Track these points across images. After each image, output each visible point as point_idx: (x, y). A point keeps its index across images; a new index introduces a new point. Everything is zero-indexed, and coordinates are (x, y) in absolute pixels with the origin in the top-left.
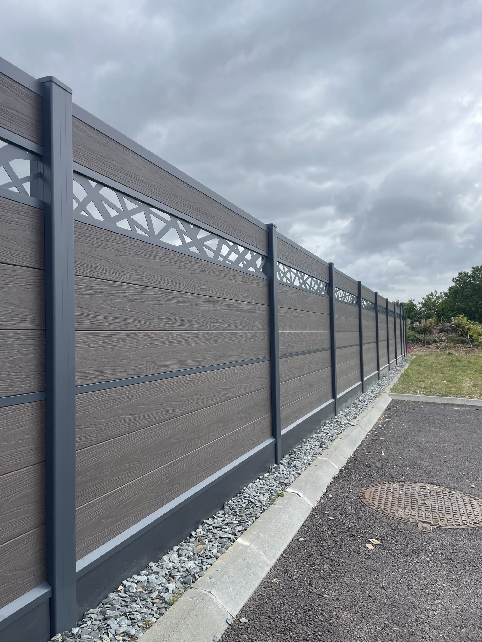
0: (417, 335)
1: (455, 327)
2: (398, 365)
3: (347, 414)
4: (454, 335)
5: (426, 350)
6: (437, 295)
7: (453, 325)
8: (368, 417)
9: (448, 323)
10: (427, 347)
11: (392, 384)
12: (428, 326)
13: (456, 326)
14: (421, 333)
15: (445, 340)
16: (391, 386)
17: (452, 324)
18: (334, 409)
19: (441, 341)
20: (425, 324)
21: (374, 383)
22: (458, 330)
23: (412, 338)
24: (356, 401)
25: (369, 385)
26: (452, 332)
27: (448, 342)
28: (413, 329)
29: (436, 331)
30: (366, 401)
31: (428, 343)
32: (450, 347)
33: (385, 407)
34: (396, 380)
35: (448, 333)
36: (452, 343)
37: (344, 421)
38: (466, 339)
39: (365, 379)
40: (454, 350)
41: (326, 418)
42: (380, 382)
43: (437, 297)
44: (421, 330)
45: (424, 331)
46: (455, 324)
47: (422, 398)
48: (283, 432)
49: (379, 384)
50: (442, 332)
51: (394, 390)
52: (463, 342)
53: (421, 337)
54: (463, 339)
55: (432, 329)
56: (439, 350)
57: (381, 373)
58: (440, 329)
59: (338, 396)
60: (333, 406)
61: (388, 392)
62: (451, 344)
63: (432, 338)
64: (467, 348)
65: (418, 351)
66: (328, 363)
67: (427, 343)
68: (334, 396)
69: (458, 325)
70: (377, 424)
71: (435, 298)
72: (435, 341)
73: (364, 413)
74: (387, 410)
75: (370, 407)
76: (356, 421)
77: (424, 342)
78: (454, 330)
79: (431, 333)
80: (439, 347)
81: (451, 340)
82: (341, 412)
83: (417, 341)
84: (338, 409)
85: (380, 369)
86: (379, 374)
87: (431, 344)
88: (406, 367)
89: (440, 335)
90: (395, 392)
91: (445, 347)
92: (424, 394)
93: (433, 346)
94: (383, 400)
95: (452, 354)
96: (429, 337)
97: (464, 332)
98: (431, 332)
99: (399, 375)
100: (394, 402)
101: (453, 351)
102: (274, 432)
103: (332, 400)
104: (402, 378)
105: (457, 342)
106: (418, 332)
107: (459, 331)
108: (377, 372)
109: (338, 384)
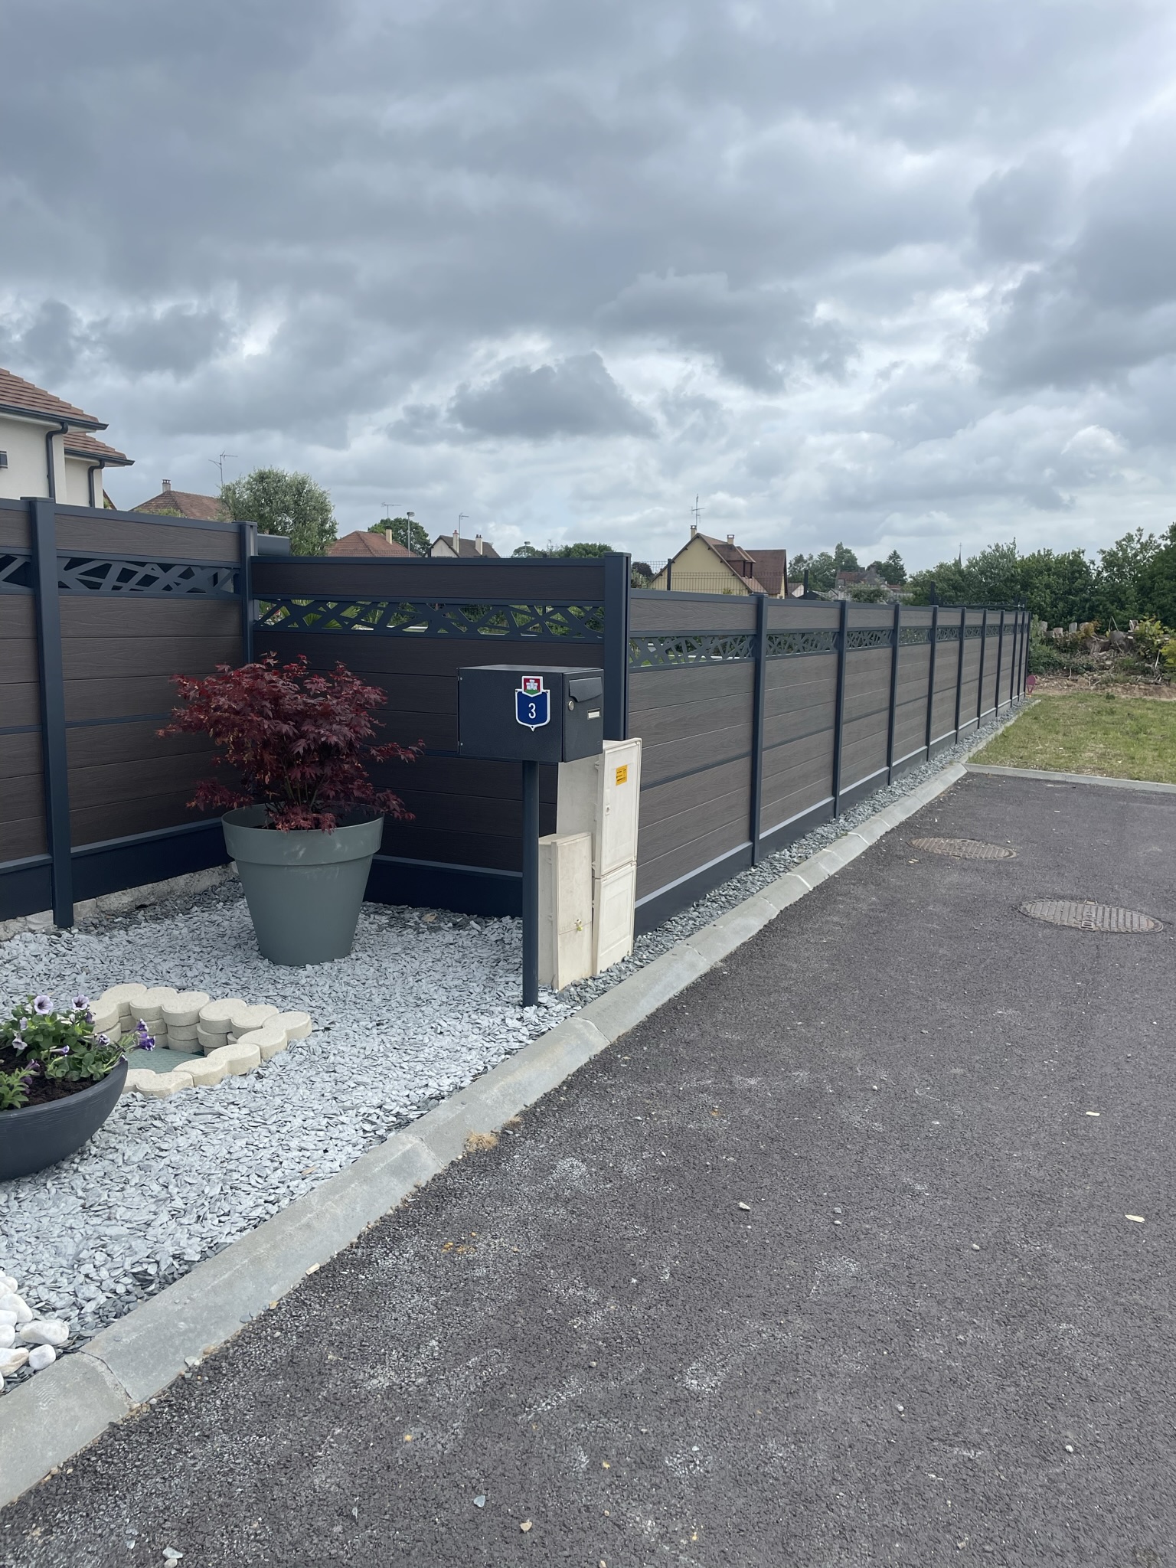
0: (1055, 654)
1: (1134, 641)
2: (999, 718)
3: (902, 785)
4: (1129, 658)
5: (1068, 686)
6: (1143, 540)
7: (1129, 637)
8: (928, 789)
9: (1122, 633)
10: (1072, 680)
11: (974, 750)
12: (1080, 637)
13: (1137, 640)
14: (1065, 651)
15: (1110, 666)
16: (971, 755)
17: (1130, 634)
18: (888, 778)
19: (1103, 668)
20: (1075, 632)
21: (946, 748)
22: (1139, 647)
23: (1045, 660)
24: (916, 772)
25: (938, 751)
26: (1126, 651)
27: (1114, 671)
28: (1049, 641)
29: (1095, 647)
30: (930, 772)
31: (1076, 672)
32: (1116, 681)
33: (954, 780)
34: (982, 746)
35: (1119, 652)
36: (1123, 674)
37: (899, 792)
38: (1151, 666)
39: (931, 743)
40: (1123, 688)
41: (878, 787)
42: (957, 746)
43: (1142, 544)
44: (1065, 645)
45: (1070, 647)
46: (1134, 635)
47: (1009, 771)
48: (841, 793)
49: (954, 751)
50: (1107, 650)
51: (973, 760)
52: (1146, 672)
53: (1063, 658)
54: (1147, 665)
55: (1088, 644)
56: (1092, 688)
57: (960, 733)
58: (1105, 643)
59: (894, 764)
60: (886, 775)
61: (964, 762)
62: (1121, 676)
63: (1085, 661)
64: (1149, 684)
65: (1050, 688)
66: (885, 725)
67: (1073, 671)
68: (889, 764)
69: (1140, 637)
70: (938, 797)
71: (1139, 546)
72: (1090, 669)
73: (923, 785)
74: (956, 784)
75: (933, 778)
76: (913, 792)
77: (1068, 670)
78: (1131, 646)
79: (1086, 650)
80: (1095, 680)
81: (1121, 666)
82: (895, 783)
83: (1054, 667)
84: (892, 779)
85: (960, 728)
86: (957, 734)
87: (1081, 674)
88: (1011, 722)
89: (1103, 656)
90: (975, 762)
91: (1106, 682)
92: (1014, 766)
93: (1084, 679)
94: (953, 771)
95: (1113, 697)
96: (1080, 659)
97: (1150, 652)
98: (1086, 648)
99: (991, 738)
100: (969, 775)
101: (1120, 690)
102: (835, 792)
103: (887, 768)
104: (994, 742)
105: (1131, 670)
106: (1058, 648)
107: (1140, 650)
108: (955, 731)
109: (894, 750)
